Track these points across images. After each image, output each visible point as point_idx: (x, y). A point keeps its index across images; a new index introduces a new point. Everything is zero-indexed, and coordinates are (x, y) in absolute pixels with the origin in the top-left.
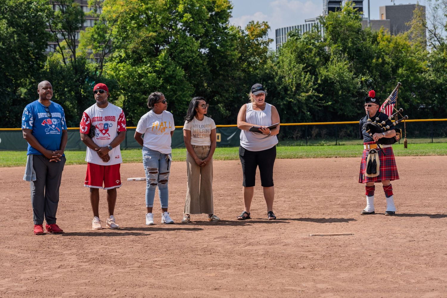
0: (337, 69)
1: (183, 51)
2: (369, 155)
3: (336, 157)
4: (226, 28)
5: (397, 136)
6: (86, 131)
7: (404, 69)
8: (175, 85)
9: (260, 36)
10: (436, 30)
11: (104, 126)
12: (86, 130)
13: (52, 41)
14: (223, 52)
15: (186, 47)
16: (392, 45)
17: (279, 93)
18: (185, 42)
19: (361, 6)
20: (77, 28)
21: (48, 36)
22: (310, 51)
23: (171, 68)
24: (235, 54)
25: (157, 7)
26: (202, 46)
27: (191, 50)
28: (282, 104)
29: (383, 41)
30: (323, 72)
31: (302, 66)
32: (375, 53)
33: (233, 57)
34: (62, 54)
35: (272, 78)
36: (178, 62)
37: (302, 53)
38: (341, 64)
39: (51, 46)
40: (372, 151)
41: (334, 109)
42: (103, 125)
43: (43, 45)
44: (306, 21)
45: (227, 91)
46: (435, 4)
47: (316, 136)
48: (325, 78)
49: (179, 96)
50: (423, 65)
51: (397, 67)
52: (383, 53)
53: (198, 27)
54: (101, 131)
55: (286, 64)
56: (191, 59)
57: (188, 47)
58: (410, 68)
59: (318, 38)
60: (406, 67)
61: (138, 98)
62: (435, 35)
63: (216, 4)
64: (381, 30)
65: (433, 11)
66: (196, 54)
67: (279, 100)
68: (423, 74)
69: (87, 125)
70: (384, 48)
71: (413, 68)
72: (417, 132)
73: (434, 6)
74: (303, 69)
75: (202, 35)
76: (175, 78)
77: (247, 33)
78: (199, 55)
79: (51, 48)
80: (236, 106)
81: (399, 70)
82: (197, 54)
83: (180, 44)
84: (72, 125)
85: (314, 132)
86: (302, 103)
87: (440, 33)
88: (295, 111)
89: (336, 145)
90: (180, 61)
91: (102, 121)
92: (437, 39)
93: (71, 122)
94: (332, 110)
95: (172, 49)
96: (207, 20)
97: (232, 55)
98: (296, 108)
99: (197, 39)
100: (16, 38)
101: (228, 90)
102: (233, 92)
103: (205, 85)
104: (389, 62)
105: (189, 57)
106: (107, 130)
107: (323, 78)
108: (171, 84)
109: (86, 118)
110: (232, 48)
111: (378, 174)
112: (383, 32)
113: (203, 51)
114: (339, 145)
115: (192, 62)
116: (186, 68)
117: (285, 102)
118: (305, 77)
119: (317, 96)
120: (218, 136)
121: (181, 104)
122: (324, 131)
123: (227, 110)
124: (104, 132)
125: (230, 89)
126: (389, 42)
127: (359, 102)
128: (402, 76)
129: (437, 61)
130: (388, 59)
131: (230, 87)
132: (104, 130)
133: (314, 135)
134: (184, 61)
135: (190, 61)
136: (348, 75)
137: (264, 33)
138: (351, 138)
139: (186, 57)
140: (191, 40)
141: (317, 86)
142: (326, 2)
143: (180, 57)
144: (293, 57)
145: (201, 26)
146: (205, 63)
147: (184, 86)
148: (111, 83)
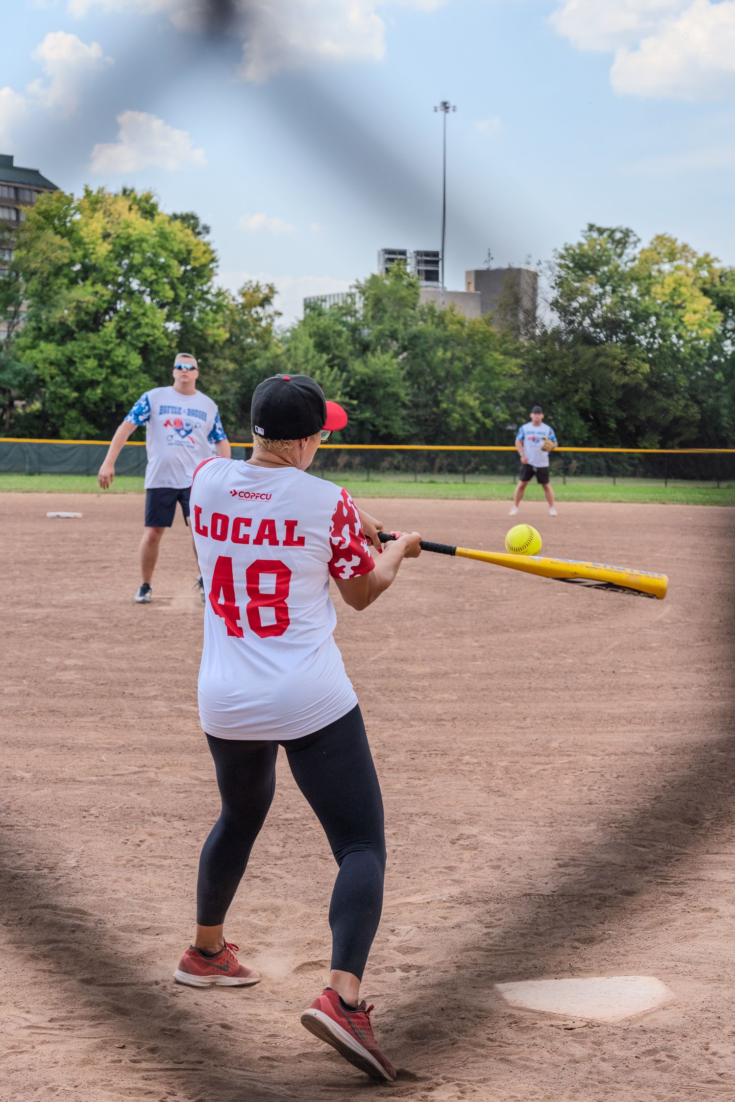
1: (138, 326)
4: (207, 292)
8: (126, 377)
9: (262, 305)
14: (201, 331)
15: (144, 320)
16: (466, 331)
18: (142, 311)
22: (339, 334)
23: (121, 351)
24: (221, 334)
25: (99, 254)
26: (169, 318)
27: (152, 325)
29: (454, 323)
30: (359, 367)
31: (325, 357)
32: (441, 341)
33: (217, 338)
36: (130, 343)
41: (374, 426)
48: (361, 378)
49: (132, 395)
55: (300, 353)
56: (151, 338)
57: (147, 320)
59: (351, 312)
61: (66, 397)
63: (193, 255)
66: (158, 330)
70: (454, 335)
72: (501, 468)
74: (329, 361)
75: (170, 300)
76: (126, 367)
77: (240, 300)
78: (163, 333)
82: (161, 331)
83: (133, 313)
85: (342, 460)
89: (368, 480)
90: (134, 342)
94: (371, 427)
95: (121, 322)
96: (178, 279)
97: (214, 335)
99: (162, 306)
104: (461, 357)
105: (148, 336)
107: (358, 377)
108: (120, 376)
110: (216, 324)
113: (171, 326)
115: (154, 342)
116: (145, 351)
118: (330, 374)
122: (357, 460)
126: (462, 325)
127: (412, 417)
129: (536, 359)
131: (211, 384)
133: (342, 464)
134: (141, 342)
135: (151, 341)
137: (267, 300)
139: (143, 334)
140: (152, 308)
141: (348, 389)
142: (382, 260)
143: (134, 334)
144: (311, 342)
145: (167, 287)
146: (174, 345)
147: (140, 381)
148: (23, 371)
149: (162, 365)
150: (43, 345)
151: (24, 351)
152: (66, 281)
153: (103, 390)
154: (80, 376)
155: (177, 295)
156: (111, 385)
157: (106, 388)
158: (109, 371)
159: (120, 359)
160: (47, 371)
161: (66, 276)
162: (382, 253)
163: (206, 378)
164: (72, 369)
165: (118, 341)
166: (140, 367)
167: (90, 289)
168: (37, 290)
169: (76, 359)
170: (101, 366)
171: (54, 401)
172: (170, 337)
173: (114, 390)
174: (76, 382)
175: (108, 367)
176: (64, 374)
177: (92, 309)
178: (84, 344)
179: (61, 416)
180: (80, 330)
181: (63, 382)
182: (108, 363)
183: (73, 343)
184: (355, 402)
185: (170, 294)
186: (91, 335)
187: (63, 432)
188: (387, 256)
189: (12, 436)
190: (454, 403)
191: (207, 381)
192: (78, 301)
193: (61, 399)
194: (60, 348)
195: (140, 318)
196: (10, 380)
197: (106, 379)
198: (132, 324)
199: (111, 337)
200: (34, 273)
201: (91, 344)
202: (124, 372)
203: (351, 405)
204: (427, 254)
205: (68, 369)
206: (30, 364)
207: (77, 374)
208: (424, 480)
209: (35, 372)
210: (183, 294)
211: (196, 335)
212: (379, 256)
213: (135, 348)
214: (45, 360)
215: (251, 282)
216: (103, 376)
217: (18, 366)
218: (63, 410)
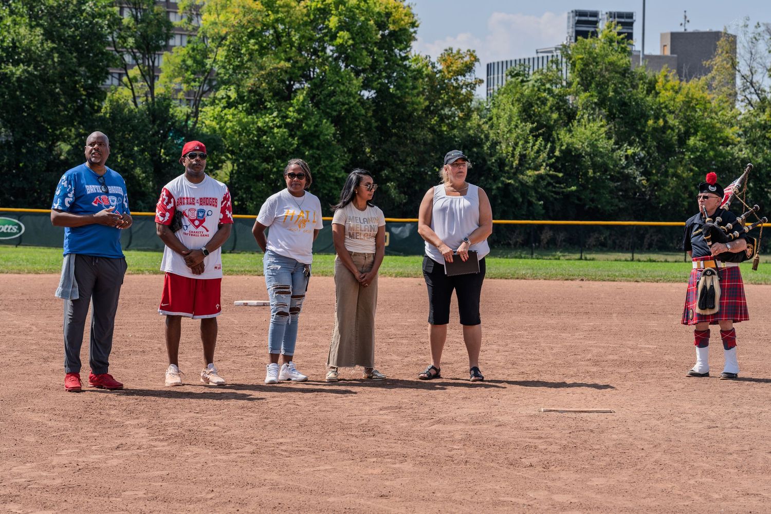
0: (588, 133)
1: (333, 93)
3: (582, 280)
4: (406, 58)
6: (166, 220)
7: (698, 138)
8: (318, 149)
9: (462, 73)
10: (754, 76)
11: (198, 214)
12: (167, 218)
13: (117, 67)
14: (399, 98)
15: (339, 87)
16: (680, 98)
17: (490, 170)
18: (337, 78)
19: (630, 31)
20: (159, 48)
21: (110, 58)
22: (544, 102)
23: (313, 120)
24: (420, 102)
25: (293, 18)
26: (366, 86)
27: (347, 93)
28: (494, 187)
29: (666, 90)
30: (564, 137)
31: (529, 126)
32: (652, 109)
33: (416, 107)
34: (132, 89)
35: (480, 145)
36: (323, 111)
37: (531, 105)
38: (595, 126)
39: (114, 75)
40: (707, 271)
41: (579, 199)
42: (196, 212)
43: (101, 72)
44: (537, 52)
45: (403, 162)
46: (754, 33)
47: (548, 243)
48: (566, 148)
49: (324, 168)
50: (730, 133)
51: (687, 134)
52: (664, 110)
53: (361, 55)
54: (193, 221)
55: (503, 122)
56: (346, 106)
57: (342, 88)
58: (708, 137)
59: (557, 81)
60: (702, 135)
61: (256, 168)
62: (751, 83)
63: (392, 18)
64: (663, 71)
65: (750, 44)
66: (354, 98)
67: (490, 181)
68: (729, 148)
69: (168, 211)
70: (667, 102)
71: (713, 137)
73: (751, 36)
74: (532, 131)
75: (366, 67)
76: (318, 137)
77: (440, 67)
78: (359, 101)
79: (114, 79)
80: (417, 188)
81: (689, 139)
82: (357, 99)
83: (329, 81)
84: (145, 208)
85: (546, 236)
86: (528, 187)
87: (760, 82)
88: (516, 199)
89: (581, 259)
90: (328, 110)
91: (194, 204)
92: (755, 90)
93: (143, 202)
94: (576, 202)
95: (315, 90)
96: (376, 43)
97: (413, 103)
98: (517, 195)
99: (357, 74)
100: (56, 60)
101: (405, 160)
102: (412, 163)
103: (368, 150)
104: (674, 126)
105: (343, 104)
106: (202, 221)
107: (563, 148)
108: (311, 147)
109: (167, 198)
110: (415, 91)
112: (666, 76)
113: (366, 94)
114: (586, 259)
115: (348, 110)
116: (337, 121)
117: (500, 185)
118: (534, 145)
119: (552, 176)
121: (327, 181)
122: (562, 236)
123: (400, 193)
124: (197, 223)
125: (409, 159)
126: (677, 92)
127: (621, 190)
128: (694, 150)
129: (753, 127)
130: (672, 121)
131: (408, 155)
132: (196, 219)
133: (545, 241)
134: (335, 111)
135: (345, 109)
136: (605, 145)
137: (469, 68)
138: (605, 249)
139: (336, 103)
140: (347, 75)
141: (553, 160)
142: (572, 22)
143: (329, 103)
144: (515, 110)
145: (365, 53)
146: (370, 114)
147: (333, 152)
148: (212, 141)
152: (257, 46)
155: (374, 61)
158: (300, 141)
159: (312, 129)
162: (571, 15)
166: (334, 137)
170: (292, 136)
172: (366, 105)
175: (300, 138)
180: (273, 98)
182: (299, 133)
184: (561, 175)
185: (368, 60)
186: (283, 103)
188: (577, 18)
190: (666, 174)
202: (316, 143)
203: (557, 177)
204: (620, 15)
208: (641, 259)
211: (394, 104)
212: (569, 18)
213: (328, 116)
215: (451, 49)
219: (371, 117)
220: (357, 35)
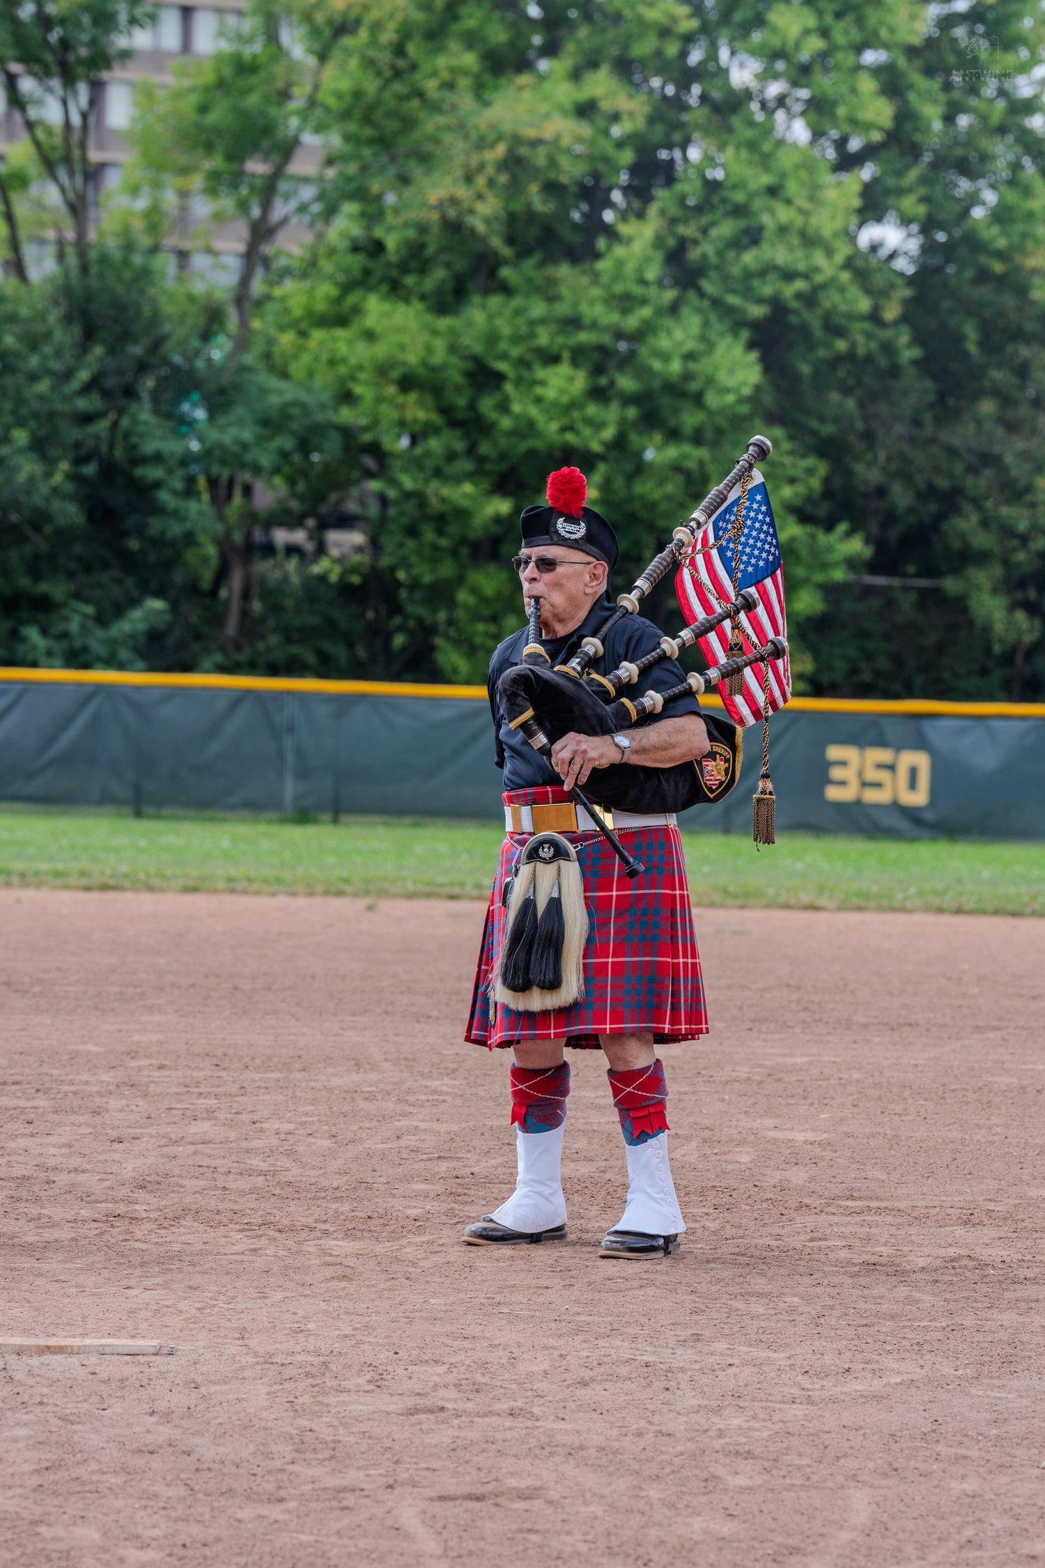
1: (753, 237)
2: (525, 870)
4: (1030, 107)
5: (710, 765)
8: (698, 438)
14: (1001, 255)
15: (772, 212)
18: (766, 180)
20: (101, 61)
23: (679, 334)
26: (873, 207)
27: (803, 232)
34: (8, 216)
36: (716, 303)
40: (541, 843)
53: (854, 91)
56: (800, 285)
57: (784, 214)
61: (462, 514)
66: (829, 252)
75: (876, 136)
76: (698, 400)
78: (849, 264)
82: (839, 258)
83: (735, 187)
84: (49, 653)
90: (733, 300)
93: (44, 632)
95: (685, 221)
96: (911, 51)
99: (846, 162)
101: (1029, 488)
105: (789, 275)
108: (673, 435)
111: (572, 988)
115: (809, 299)
116: (771, 339)
120: (913, 772)
123: (1014, 607)
134: (760, 301)
135: (799, 296)
140: (808, 165)
143: (735, 271)
145: (869, 85)
146: (891, 312)
148: (295, 411)
149: (846, 391)
150: (375, 308)
151: (303, 334)
152: (469, 59)
153: (606, 487)
154: (516, 433)
155: (905, 117)
156: (639, 469)
157: (619, 483)
158: (632, 413)
159: (676, 367)
160: (388, 413)
161: (471, 40)
163: (1020, 444)
164: (486, 405)
165: (670, 295)
166: (754, 399)
167: (566, 93)
168: (358, 94)
169: (502, 366)
170: (598, 394)
171: (412, 531)
172: (879, 281)
173: (646, 488)
174: (503, 456)
175: (628, 400)
176: (454, 423)
177: (571, 171)
178: (538, 309)
179: (441, 594)
180: (523, 252)
181: (451, 457)
182: (626, 383)
183: (495, 301)
185: (880, 112)
186: (564, 271)
187: (450, 657)
189: (251, 667)
191: (1025, 456)
192: (516, 140)
193: (441, 521)
194: (444, 323)
195: (757, 204)
196: (245, 446)
197: (619, 444)
198: (726, 229)
199: (643, 282)
200: (343, 28)
201: (563, 309)
202: (690, 419)
205: (472, 406)
206: (324, 383)
207: (506, 423)
209: (346, 415)
210: (933, 114)
211: (983, 276)
213: (738, 323)
214: (382, 370)
216: (608, 433)
217: (280, 393)
218: (447, 569)
219: (896, 323)
220: (839, 15)
